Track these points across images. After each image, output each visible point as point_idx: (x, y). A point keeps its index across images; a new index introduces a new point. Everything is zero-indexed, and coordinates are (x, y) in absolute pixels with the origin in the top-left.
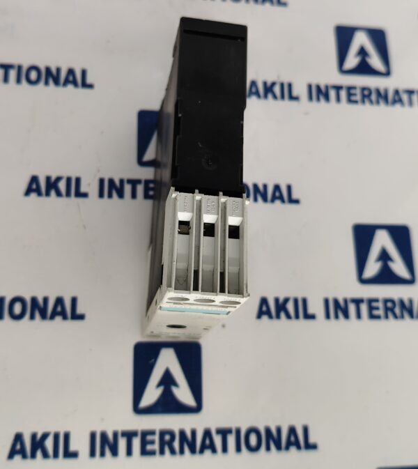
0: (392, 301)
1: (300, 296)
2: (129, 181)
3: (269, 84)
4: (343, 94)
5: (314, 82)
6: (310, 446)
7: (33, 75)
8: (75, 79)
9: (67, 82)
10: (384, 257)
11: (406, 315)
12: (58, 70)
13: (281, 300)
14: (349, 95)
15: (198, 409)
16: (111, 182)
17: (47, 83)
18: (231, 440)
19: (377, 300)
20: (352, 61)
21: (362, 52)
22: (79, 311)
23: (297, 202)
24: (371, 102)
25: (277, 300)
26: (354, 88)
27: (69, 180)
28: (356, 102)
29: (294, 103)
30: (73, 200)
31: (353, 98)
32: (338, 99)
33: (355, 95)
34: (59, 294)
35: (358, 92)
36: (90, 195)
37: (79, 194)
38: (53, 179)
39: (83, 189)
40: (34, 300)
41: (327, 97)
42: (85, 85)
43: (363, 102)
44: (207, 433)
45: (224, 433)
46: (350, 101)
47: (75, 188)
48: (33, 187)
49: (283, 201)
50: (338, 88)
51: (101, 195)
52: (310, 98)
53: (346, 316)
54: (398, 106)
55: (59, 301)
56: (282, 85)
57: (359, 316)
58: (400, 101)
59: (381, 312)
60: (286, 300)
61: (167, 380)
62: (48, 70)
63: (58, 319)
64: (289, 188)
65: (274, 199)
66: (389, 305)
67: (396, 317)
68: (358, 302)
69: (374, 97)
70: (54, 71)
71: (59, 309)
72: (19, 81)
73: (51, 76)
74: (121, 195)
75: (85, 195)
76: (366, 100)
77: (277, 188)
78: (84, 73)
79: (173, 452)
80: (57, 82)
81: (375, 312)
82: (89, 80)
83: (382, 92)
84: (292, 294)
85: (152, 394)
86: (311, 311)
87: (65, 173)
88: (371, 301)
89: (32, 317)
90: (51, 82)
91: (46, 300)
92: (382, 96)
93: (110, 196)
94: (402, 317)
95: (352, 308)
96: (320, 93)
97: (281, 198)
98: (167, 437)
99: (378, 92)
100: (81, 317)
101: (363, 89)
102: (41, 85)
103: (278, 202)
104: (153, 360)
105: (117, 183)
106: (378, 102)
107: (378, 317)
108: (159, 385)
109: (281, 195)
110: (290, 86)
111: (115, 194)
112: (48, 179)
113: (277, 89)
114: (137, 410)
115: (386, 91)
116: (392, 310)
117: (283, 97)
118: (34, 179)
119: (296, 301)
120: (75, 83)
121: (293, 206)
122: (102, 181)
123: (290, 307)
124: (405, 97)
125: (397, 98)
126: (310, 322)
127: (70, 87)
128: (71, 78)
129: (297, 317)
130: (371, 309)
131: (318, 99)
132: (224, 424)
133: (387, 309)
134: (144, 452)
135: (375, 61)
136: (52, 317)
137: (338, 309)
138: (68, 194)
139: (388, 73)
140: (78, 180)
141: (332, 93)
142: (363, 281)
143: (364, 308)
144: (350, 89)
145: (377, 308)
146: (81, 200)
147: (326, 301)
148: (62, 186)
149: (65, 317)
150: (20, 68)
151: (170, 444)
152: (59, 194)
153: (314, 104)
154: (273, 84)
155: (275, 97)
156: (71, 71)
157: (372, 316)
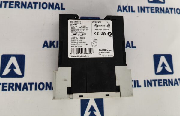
1: (136, 80)
3: (125, 6)
4: (150, 10)
5: (140, 6)
7: (45, 6)
11: (171, 84)
12: (53, 4)
14: (152, 10)
17: (49, 8)
19: (161, 80)
23: (135, 47)
26: (153, 7)
27: (57, 42)
28: (154, 12)
29: (133, 13)
32: (148, 11)
35: (154, 9)
38: (52, 42)
40: (47, 83)
41: (144, 11)
42: (62, 9)
46: (152, 12)
48: (45, 45)
49: (130, 47)
50: (148, 8)
52: (139, 11)
53: (151, 86)
54: (168, 14)
56: (129, 7)
57: (155, 85)
58: (168, 12)
59: (162, 84)
61: (92, 109)
62: (50, 4)
64: (132, 42)
65: (127, 46)
66: (165, 81)
67: (167, 85)
68: (155, 81)
69: (160, 11)
72: (40, 8)
73: (51, 6)
76: (157, 12)
77: (128, 42)
78: (62, 4)
80: (53, 8)
82: (64, 7)
84: (134, 79)
85: (87, 114)
86: (140, 84)
88: (159, 80)
89: (46, 89)
90: (51, 8)
91: (51, 83)
92: (162, 10)
94: (169, 85)
95: (153, 83)
96: (142, 9)
101: (156, 8)
102: (47, 9)
103: (128, 48)
104: (87, 102)
107: (161, 86)
108: (89, 111)
109: (129, 45)
110: (132, 7)
112: (50, 41)
113: (127, 8)
115: (164, 8)
116: (166, 83)
117: (129, 11)
118: (46, 42)
120: (59, 8)
121: (134, 49)
124: (170, 11)
126: (139, 88)
127: (57, 9)
128: (57, 6)
129: (135, 87)
130: (159, 83)
133: (164, 83)
137: (148, 83)
138: (57, 47)
139: (164, 3)
141: (146, 9)
142: (157, 74)
143: (157, 83)
147: (145, 81)
148: (55, 44)
150: (40, 3)
152: (54, 47)
153: (140, 13)
155: (127, 11)
156: (57, 4)
157: (159, 85)
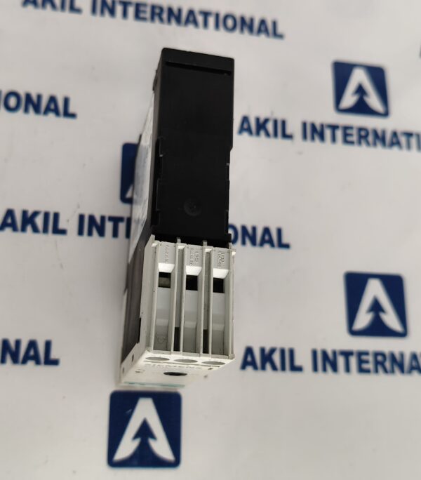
0: (383, 355)
1: (287, 347)
2: (111, 219)
3: (262, 120)
4: (339, 134)
5: (309, 120)
7: (12, 102)
8: (57, 107)
9: (47, 110)
10: (376, 307)
11: (397, 369)
12: (39, 97)
13: (267, 351)
14: (346, 135)
15: (176, 463)
16: (92, 218)
17: (26, 110)
19: (367, 353)
20: (349, 99)
21: (360, 90)
22: (53, 355)
23: (287, 246)
24: (368, 143)
25: (263, 350)
26: (351, 128)
27: (46, 215)
28: (352, 143)
29: (287, 142)
30: (51, 237)
31: (349, 139)
32: (334, 139)
33: (351, 135)
34: (32, 337)
35: (354, 132)
36: (69, 232)
37: (57, 231)
38: (30, 213)
39: (61, 225)
40: (5, 343)
41: (322, 137)
42: (68, 114)
43: (360, 143)
46: (346, 141)
47: (53, 224)
48: (8, 221)
49: (272, 245)
50: (334, 128)
51: (80, 232)
52: (305, 137)
53: (335, 369)
54: (395, 149)
55: (32, 344)
56: (275, 122)
57: (348, 369)
58: (398, 143)
59: (370, 366)
60: (272, 351)
61: (145, 432)
62: (28, 97)
63: (31, 364)
64: (279, 231)
65: (263, 243)
66: (380, 358)
67: (386, 371)
68: (347, 354)
69: (371, 138)
70: (35, 98)
71: (32, 353)
73: (32, 103)
74: (101, 233)
75: (63, 232)
76: (363, 141)
77: (267, 231)
78: (66, 101)
80: (37, 110)
81: (365, 366)
82: (71, 109)
83: (380, 133)
84: (279, 344)
85: (127, 446)
86: (298, 362)
87: (43, 208)
88: (360, 354)
89: (3, 361)
90: (31, 109)
91: (18, 343)
92: (379, 138)
93: (90, 234)
94: (393, 371)
95: (341, 361)
96: (315, 132)
97: (271, 242)
99: (375, 132)
100: (55, 362)
101: (360, 129)
102: (21, 112)
103: (267, 246)
104: (130, 410)
105: (98, 220)
106: (375, 144)
107: (368, 371)
108: (136, 437)
109: (270, 239)
110: (284, 123)
111: (95, 232)
112: (25, 213)
113: (270, 126)
114: (112, 463)
115: (384, 132)
116: (382, 364)
117: (276, 134)
118: (10, 213)
119: (283, 352)
120: (56, 112)
121: (283, 251)
122: (81, 217)
123: (276, 358)
124: (403, 140)
125: (394, 140)
126: (297, 375)
127: (51, 115)
128: (52, 106)
129: (283, 368)
130: (361, 362)
131: (313, 138)
133: (377, 363)
135: (374, 101)
136: (24, 362)
137: (326, 361)
138: (45, 230)
139: (386, 114)
140: (56, 216)
141: (328, 133)
142: (353, 333)
143: (353, 361)
144: (346, 129)
145: (367, 362)
146: (59, 237)
147: (314, 353)
148: (39, 221)
149: (38, 362)
152: (35, 230)
153: (308, 143)
154: (266, 121)
155: (267, 134)
156: (53, 99)
157: (362, 370)
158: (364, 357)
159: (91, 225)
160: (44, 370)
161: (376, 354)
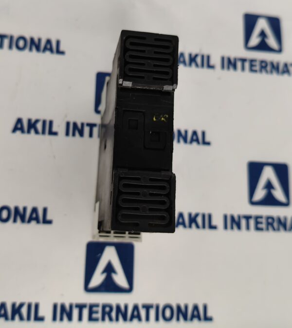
0: (273, 218)
1: (207, 212)
2: (88, 125)
3: (193, 55)
4: (247, 65)
5: (226, 55)
6: (207, 319)
7: (21, 43)
8: (52, 47)
9: (45, 49)
10: (269, 186)
11: (281, 228)
12: (40, 40)
13: (193, 215)
14: (252, 66)
15: (130, 290)
16: (75, 125)
17: (31, 49)
18: (152, 313)
19: (261, 217)
20: (255, 40)
21: (263, 34)
22: (49, 217)
23: (208, 144)
24: (267, 71)
25: (190, 215)
26: (255, 61)
27: (44, 122)
28: (256, 71)
29: (210, 71)
30: (47, 137)
31: (254, 68)
32: (243, 69)
33: (255, 66)
34: (35, 205)
35: (258, 64)
36: (60, 134)
37: (51, 133)
38: (33, 121)
39: (54, 129)
40: (16, 209)
41: (235, 67)
42: (59, 52)
43: (261, 71)
44: (136, 308)
45: (147, 307)
46: (251, 70)
47: (48, 128)
48: (18, 126)
49: (198, 143)
50: (243, 60)
51: (67, 134)
52: (223, 67)
53: (239, 227)
55: (35, 210)
56: (203, 57)
57: (248, 228)
58: (288, 71)
59: (263, 226)
60: (197, 215)
61: (109, 269)
62: (32, 40)
63: (33, 223)
64: (203, 134)
65: (192, 141)
66: (270, 220)
67: (274, 229)
68: (248, 218)
69: (269, 68)
70: (36, 40)
71: (34, 216)
72: (10, 47)
73: (34, 44)
74: (81, 134)
75: (55, 134)
76: (263, 70)
77: (195, 133)
78: (58, 43)
79: (111, 319)
80: (38, 49)
81: (260, 226)
82: (62, 48)
83: (275, 64)
84: (201, 210)
85: (98, 278)
86: (214, 223)
87: (42, 117)
88: (257, 218)
89: (15, 221)
90: (34, 49)
91: (25, 209)
92: (275, 68)
93: (74, 135)
94: (278, 229)
95: (243, 222)
96: (230, 63)
97: (197, 141)
98: (107, 309)
99: (272, 64)
100: (50, 222)
101: (262, 62)
102: (27, 51)
103: (195, 144)
104: (100, 254)
105: (79, 126)
106: (271, 72)
107: (261, 229)
108: (104, 272)
109: (198, 138)
110: (208, 57)
111: (77, 134)
112: (29, 121)
113: (199, 60)
114: (87, 289)
115: (278, 64)
116: (272, 224)
117: (203, 65)
118: (19, 121)
119: (204, 216)
120: (51, 50)
121: (206, 147)
122: (68, 124)
123: (199, 220)
124: (291, 69)
125: (285, 69)
126: (213, 232)
127: (48, 53)
128: (49, 46)
129: (204, 227)
130: (257, 223)
131: (228, 68)
132: (148, 301)
133: (268, 224)
134: (91, 319)
135: (272, 41)
136: (29, 221)
137: (233, 222)
138: (43, 132)
139: (280, 51)
140: (51, 123)
141: (239, 64)
142: (253, 203)
143: (252, 223)
144: (252, 62)
145: (261, 223)
146: (52, 137)
147: (225, 217)
148: (39, 126)
149: (38, 222)
150: (11, 38)
151: (109, 314)
152: (37, 132)
153: (225, 71)
154: (196, 56)
155: (197, 65)
156: (49, 42)
157: (258, 229)
158: (259, 220)
159: (75, 129)
160: (42, 227)
161: (268, 218)
